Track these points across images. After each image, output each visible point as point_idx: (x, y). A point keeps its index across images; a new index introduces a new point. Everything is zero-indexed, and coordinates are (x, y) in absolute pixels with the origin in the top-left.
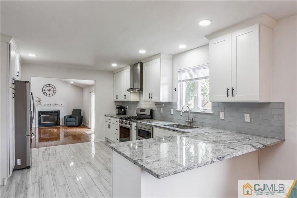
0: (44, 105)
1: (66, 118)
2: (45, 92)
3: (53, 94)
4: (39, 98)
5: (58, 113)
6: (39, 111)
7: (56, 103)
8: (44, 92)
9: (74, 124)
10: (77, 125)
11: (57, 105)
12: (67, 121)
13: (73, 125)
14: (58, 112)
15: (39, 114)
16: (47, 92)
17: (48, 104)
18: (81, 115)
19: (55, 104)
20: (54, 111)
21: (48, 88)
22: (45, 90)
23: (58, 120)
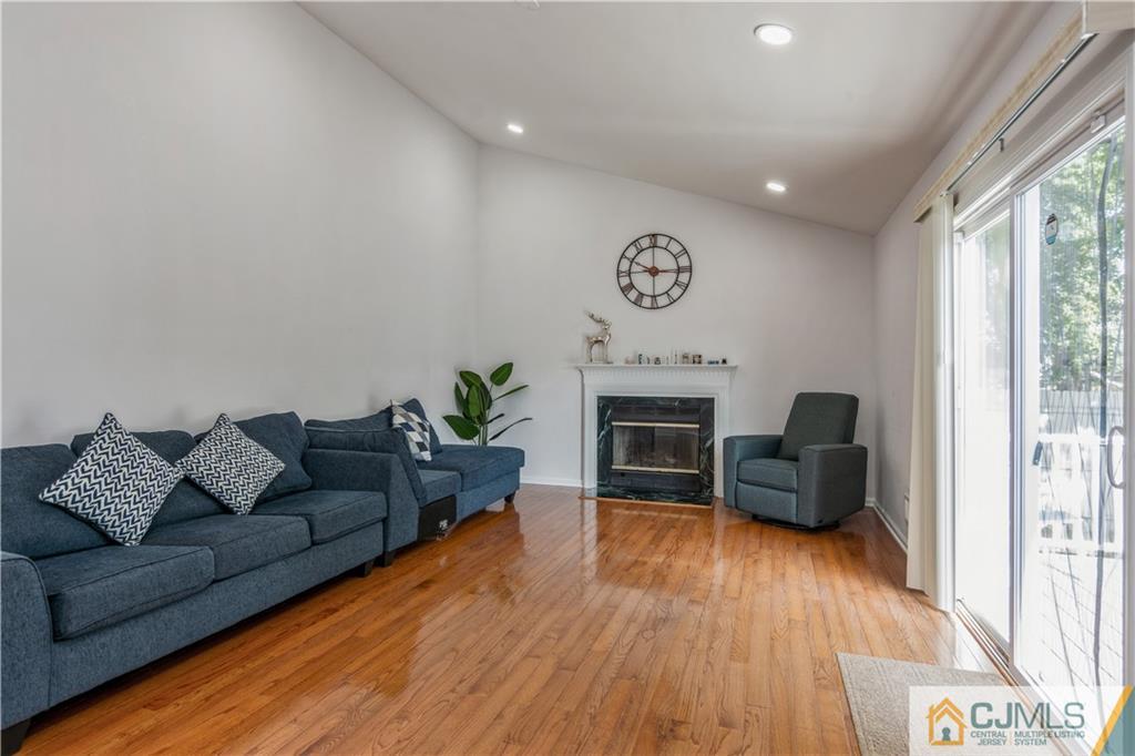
0: (627, 362)
1: (737, 456)
2: (631, 286)
3: (676, 292)
4: (600, 321)
5: (701, 410)
6: (600, 398)
7: (692, 348)
8: (625, 281)
9: (789, 506)
10: (812, 524)
11: (698, 359)
12: (738, 480)
13: (779, 516)
14: (703, 408)
15: (601, 412)
16: (643, 282)
17: (644, 358)
18: (856, 441)
19: (685, 357)
20: (683, 401)
21: (646, 259)
22: (629, 273)
23: (704, 458)
